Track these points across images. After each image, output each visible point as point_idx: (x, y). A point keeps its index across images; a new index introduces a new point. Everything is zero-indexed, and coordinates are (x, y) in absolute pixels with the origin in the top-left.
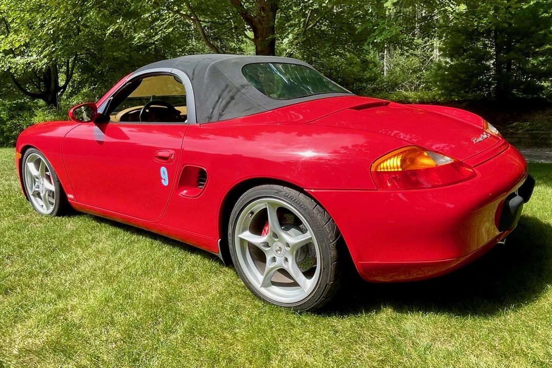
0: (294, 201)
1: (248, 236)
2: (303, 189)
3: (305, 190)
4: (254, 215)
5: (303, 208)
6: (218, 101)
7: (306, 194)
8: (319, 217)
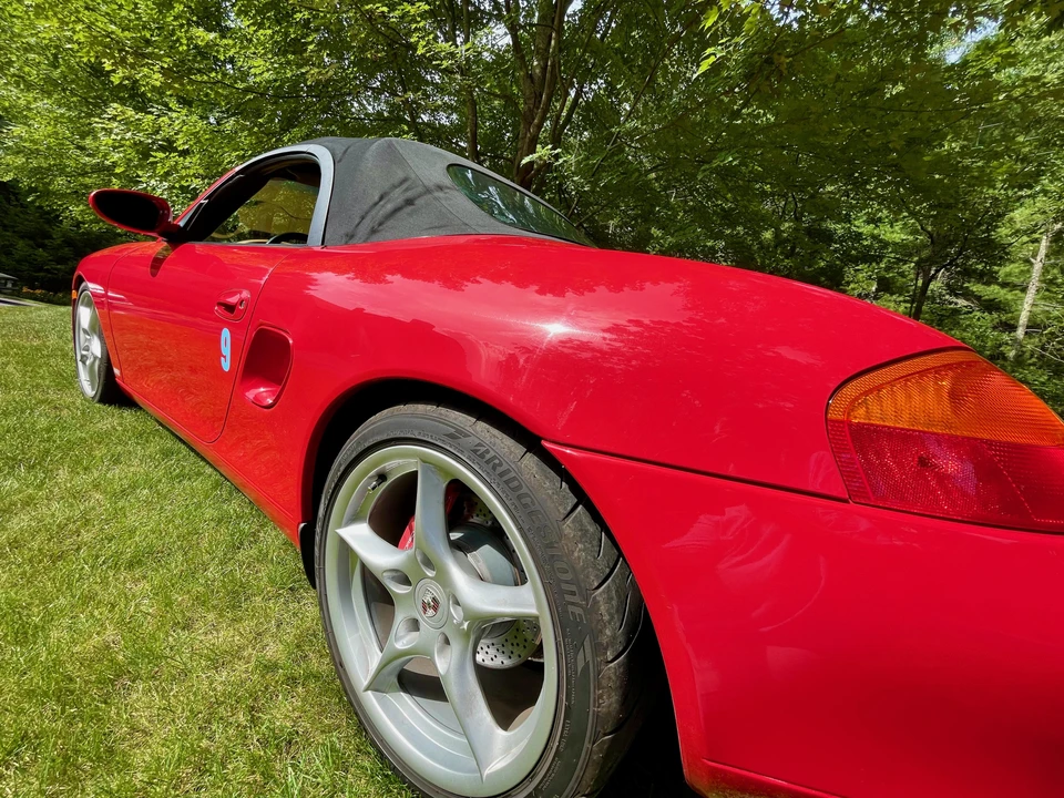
0: (501, 475)
1: (361, 538)
2: (540, 439)
3: (543, 442)
4: (385, 485)
5: (525, 506)
6: (376, 204)
7: (549, 459)
8: (580, 553)
